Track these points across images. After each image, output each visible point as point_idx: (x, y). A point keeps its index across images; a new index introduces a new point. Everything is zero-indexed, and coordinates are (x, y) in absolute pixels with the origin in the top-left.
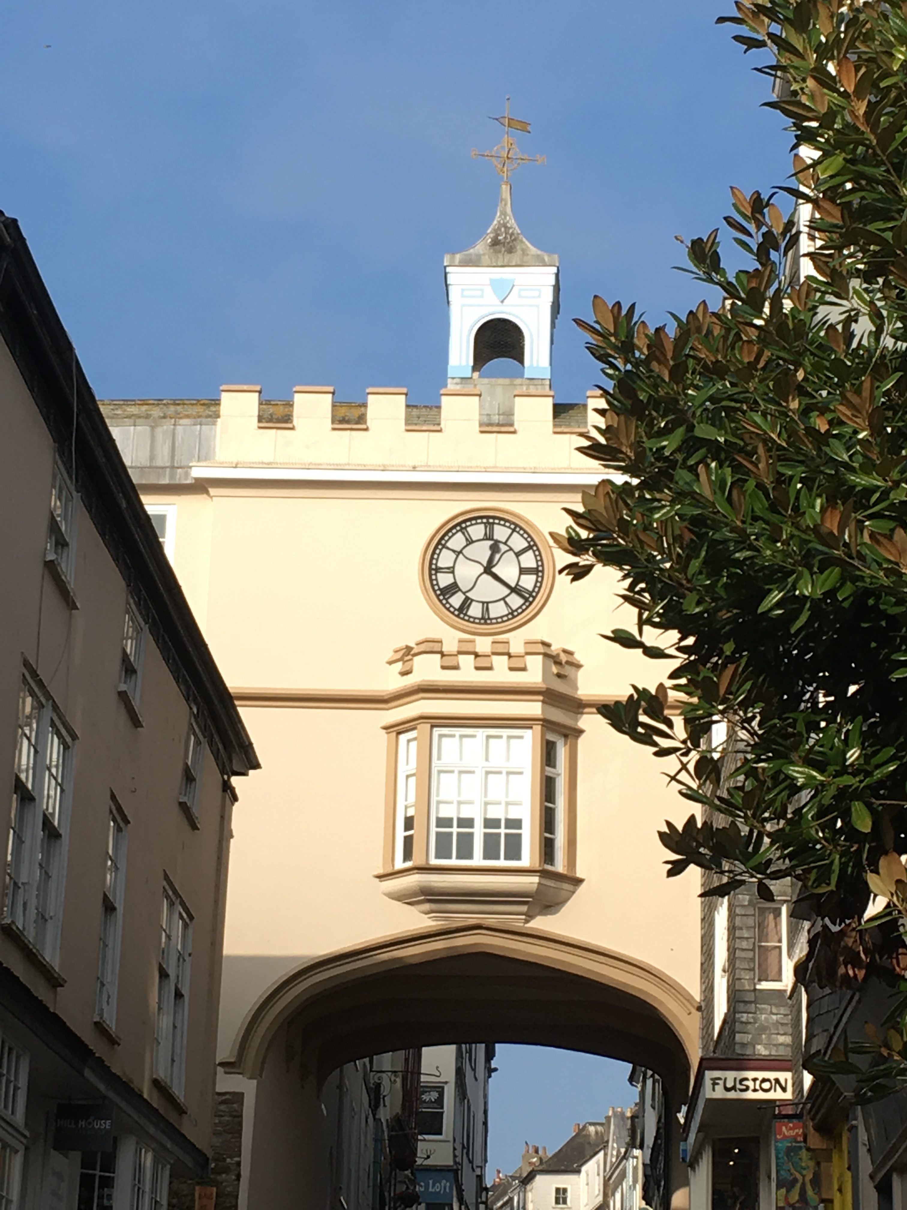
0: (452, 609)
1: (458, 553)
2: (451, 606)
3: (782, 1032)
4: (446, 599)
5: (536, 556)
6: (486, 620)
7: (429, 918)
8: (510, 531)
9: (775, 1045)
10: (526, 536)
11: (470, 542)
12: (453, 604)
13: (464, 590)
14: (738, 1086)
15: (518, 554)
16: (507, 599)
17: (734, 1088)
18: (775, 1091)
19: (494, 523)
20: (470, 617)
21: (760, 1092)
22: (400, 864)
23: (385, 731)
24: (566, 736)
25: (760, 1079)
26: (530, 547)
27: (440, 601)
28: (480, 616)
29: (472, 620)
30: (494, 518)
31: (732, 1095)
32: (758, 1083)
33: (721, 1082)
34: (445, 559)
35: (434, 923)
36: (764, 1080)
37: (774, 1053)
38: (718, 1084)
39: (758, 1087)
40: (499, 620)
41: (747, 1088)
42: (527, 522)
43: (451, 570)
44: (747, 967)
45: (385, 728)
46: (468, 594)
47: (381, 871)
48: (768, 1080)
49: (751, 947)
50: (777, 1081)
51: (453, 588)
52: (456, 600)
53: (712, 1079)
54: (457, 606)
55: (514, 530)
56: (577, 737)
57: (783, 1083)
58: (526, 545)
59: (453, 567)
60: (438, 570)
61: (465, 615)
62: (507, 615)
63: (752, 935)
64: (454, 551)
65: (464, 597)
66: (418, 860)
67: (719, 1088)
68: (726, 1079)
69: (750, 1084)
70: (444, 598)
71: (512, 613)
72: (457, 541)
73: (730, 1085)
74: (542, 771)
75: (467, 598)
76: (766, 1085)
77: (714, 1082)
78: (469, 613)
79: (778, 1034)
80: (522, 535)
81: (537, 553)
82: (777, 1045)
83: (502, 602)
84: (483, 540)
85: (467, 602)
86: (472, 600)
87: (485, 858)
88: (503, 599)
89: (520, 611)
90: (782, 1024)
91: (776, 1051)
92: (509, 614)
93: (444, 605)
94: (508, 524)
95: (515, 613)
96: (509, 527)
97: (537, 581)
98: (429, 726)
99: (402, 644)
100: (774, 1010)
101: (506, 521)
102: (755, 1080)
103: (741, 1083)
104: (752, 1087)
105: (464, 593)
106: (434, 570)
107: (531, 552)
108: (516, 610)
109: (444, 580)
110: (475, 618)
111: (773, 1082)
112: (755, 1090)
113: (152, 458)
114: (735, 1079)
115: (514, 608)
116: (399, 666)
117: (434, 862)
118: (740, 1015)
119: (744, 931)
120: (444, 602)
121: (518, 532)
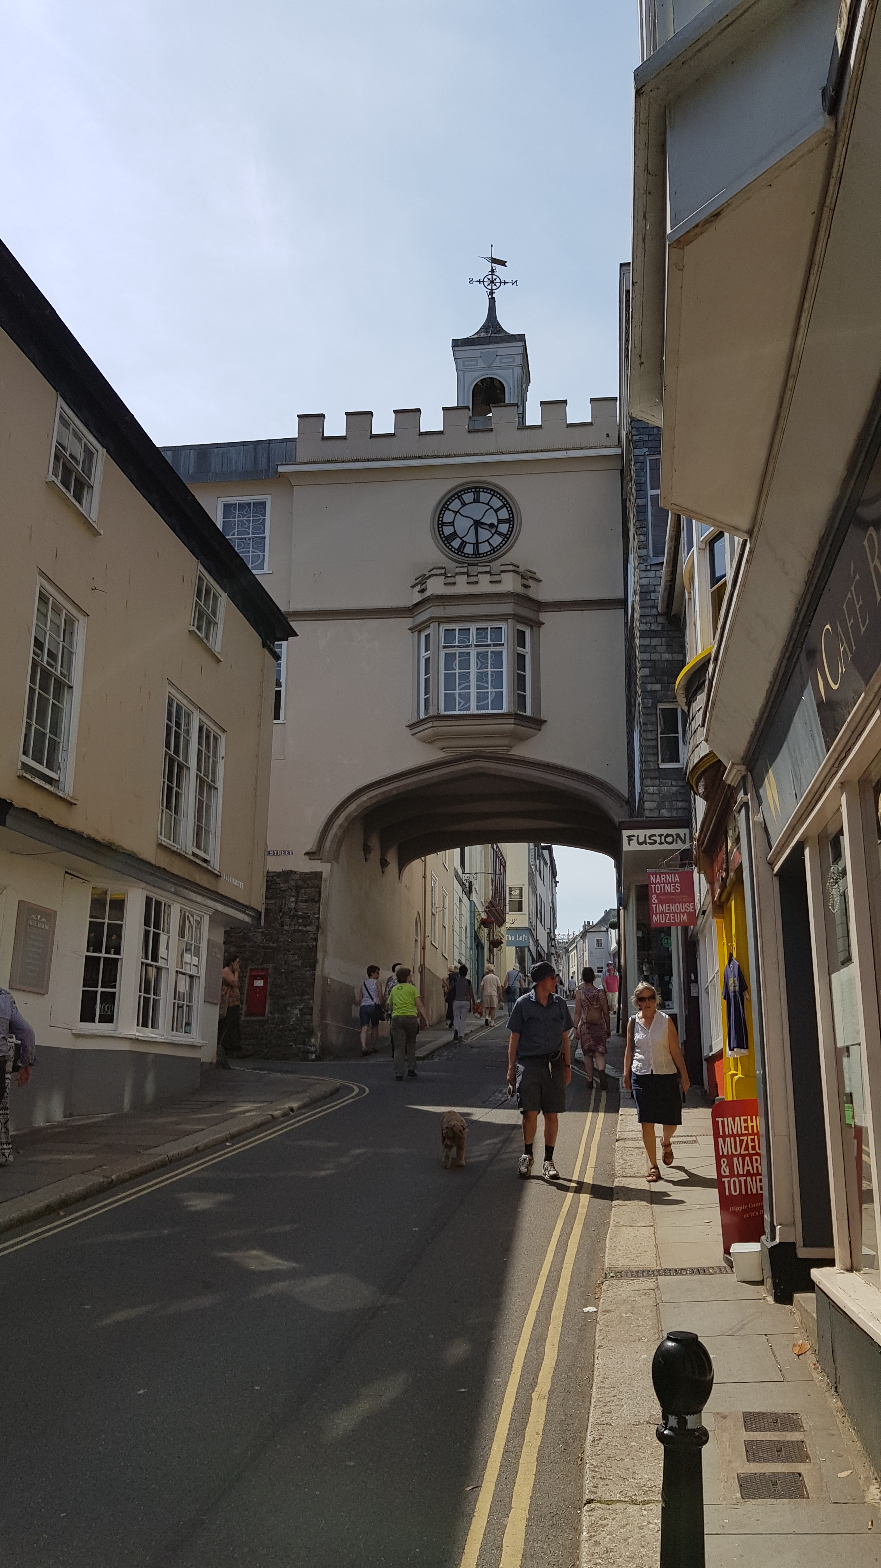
0: (453, 550)
1: (456, 513)
2: (453, 547)
3: (680, 799)
4: (449, 543)
5: (508, 511)
6: (476, 555)
7: (444, 752)
8: (490, 496)
9: (675, 809)
10: (501, 498)
11: (464, 504)
12: (454, 546)
13: (461, 537)
14: (648, 841)
15: (496, 511)
16: (489, 541)
17: (645, 842)
18: (677, 843)
19: (479, 491)
20: (465, 554)
21: (665, 844)
22: (422, 716)
23: (410, 631)
24: (532, 627)
25: (665, 835)
26: (504, 506)
27: (445, 545)
28: (472, 553)
29: (466, 555)
30: (480, 488)
31: (644, 847)
32: (663, 837)
33: (635, 838)
34: (448, 517)
35: (444, 755)
36: (668, 836)
37: (675, 815)
38: (633, 840)
39: (663, 841)
40: (485, 555)
41: (655, 842)
42: (503, 490)
43: (452, 524)
44: (652, 752)
45: (410, 629)
46: (464, 539)
47: (411, 722)
48: (672, 835)
49: (654, 737)
50: (678, 835)
51: (454, 535)
52: (456, 544)
53: (627, 836)
54: (456, 547)
55: (493, 495)
56: (539, 627)
57: (683, 837)
58: (502, 504)
59: (453, 522)
60: (444, 524)
61: (462, 552)
62: (490, 551)
63: (655, 728)
64: (454, 511)
65: (461, 541)
66: (432, 712)
67: (634, 842)
68: (638, 836)
69: (658, 839)
70: (448, 543)
71: (493, 550)
72: (456, 505)
73: (641, 840)
74: (514, 649)
75: (463, 541)
76: (669, 839)
77: (630, 838)
78: (464, 552)
79: (678, 801)
80: (499, 498)
81: (509, 509)
82: (677, 809)
83: (487, 543)
84: (473, 503)
85: (464, 544)
86: (467, 543)
87: (477, 710)
88: (487, 540)
89: (499, 547)
90: (680, 793)
91: (677, 813)
92: (492, 550)
93: (448, 547)
94: (489, 491)
95: (496, 550)
96: (490, 493)
97: (509, 527)
98: (437, 623)
99: (420, 574)
100: (674, 783)
101: (488, 489)
102: (660, 836)
103: (650, 839)
104: (658, 841)
105: (461, 538)
106: (441, 524)
107: (505, 509)
108: (496, 547)
109: (448, 531)
110: (468, 554)
111: (675, 836)
112: (661, 843)
113: (255, 463)
114: (646, 835)
115: (495, 546)
116: (418, 588)
117: (443, 712)
118: (647, 788)
119: (649, 726)
120: (448, 545)
121: (496, 496)
